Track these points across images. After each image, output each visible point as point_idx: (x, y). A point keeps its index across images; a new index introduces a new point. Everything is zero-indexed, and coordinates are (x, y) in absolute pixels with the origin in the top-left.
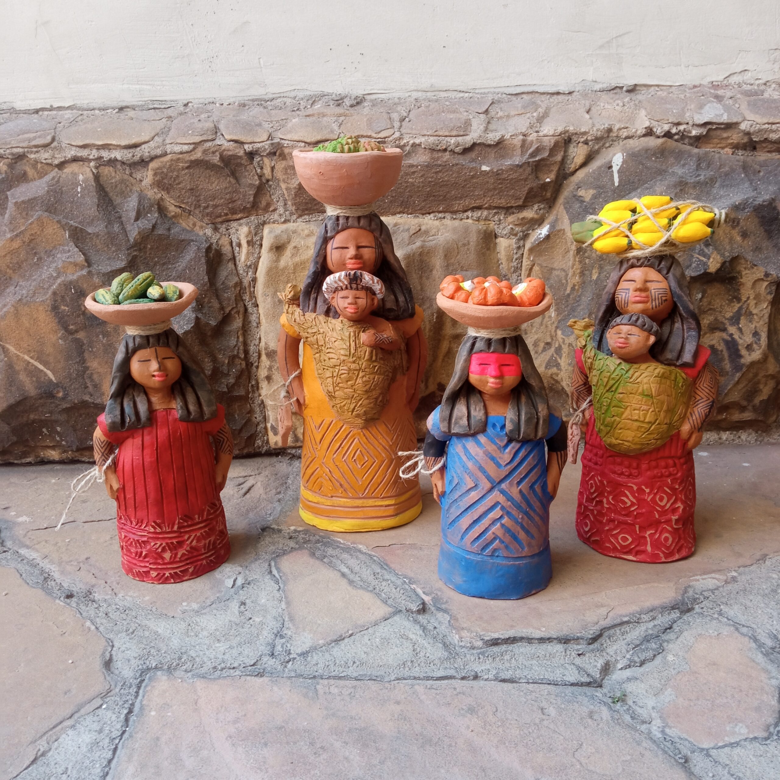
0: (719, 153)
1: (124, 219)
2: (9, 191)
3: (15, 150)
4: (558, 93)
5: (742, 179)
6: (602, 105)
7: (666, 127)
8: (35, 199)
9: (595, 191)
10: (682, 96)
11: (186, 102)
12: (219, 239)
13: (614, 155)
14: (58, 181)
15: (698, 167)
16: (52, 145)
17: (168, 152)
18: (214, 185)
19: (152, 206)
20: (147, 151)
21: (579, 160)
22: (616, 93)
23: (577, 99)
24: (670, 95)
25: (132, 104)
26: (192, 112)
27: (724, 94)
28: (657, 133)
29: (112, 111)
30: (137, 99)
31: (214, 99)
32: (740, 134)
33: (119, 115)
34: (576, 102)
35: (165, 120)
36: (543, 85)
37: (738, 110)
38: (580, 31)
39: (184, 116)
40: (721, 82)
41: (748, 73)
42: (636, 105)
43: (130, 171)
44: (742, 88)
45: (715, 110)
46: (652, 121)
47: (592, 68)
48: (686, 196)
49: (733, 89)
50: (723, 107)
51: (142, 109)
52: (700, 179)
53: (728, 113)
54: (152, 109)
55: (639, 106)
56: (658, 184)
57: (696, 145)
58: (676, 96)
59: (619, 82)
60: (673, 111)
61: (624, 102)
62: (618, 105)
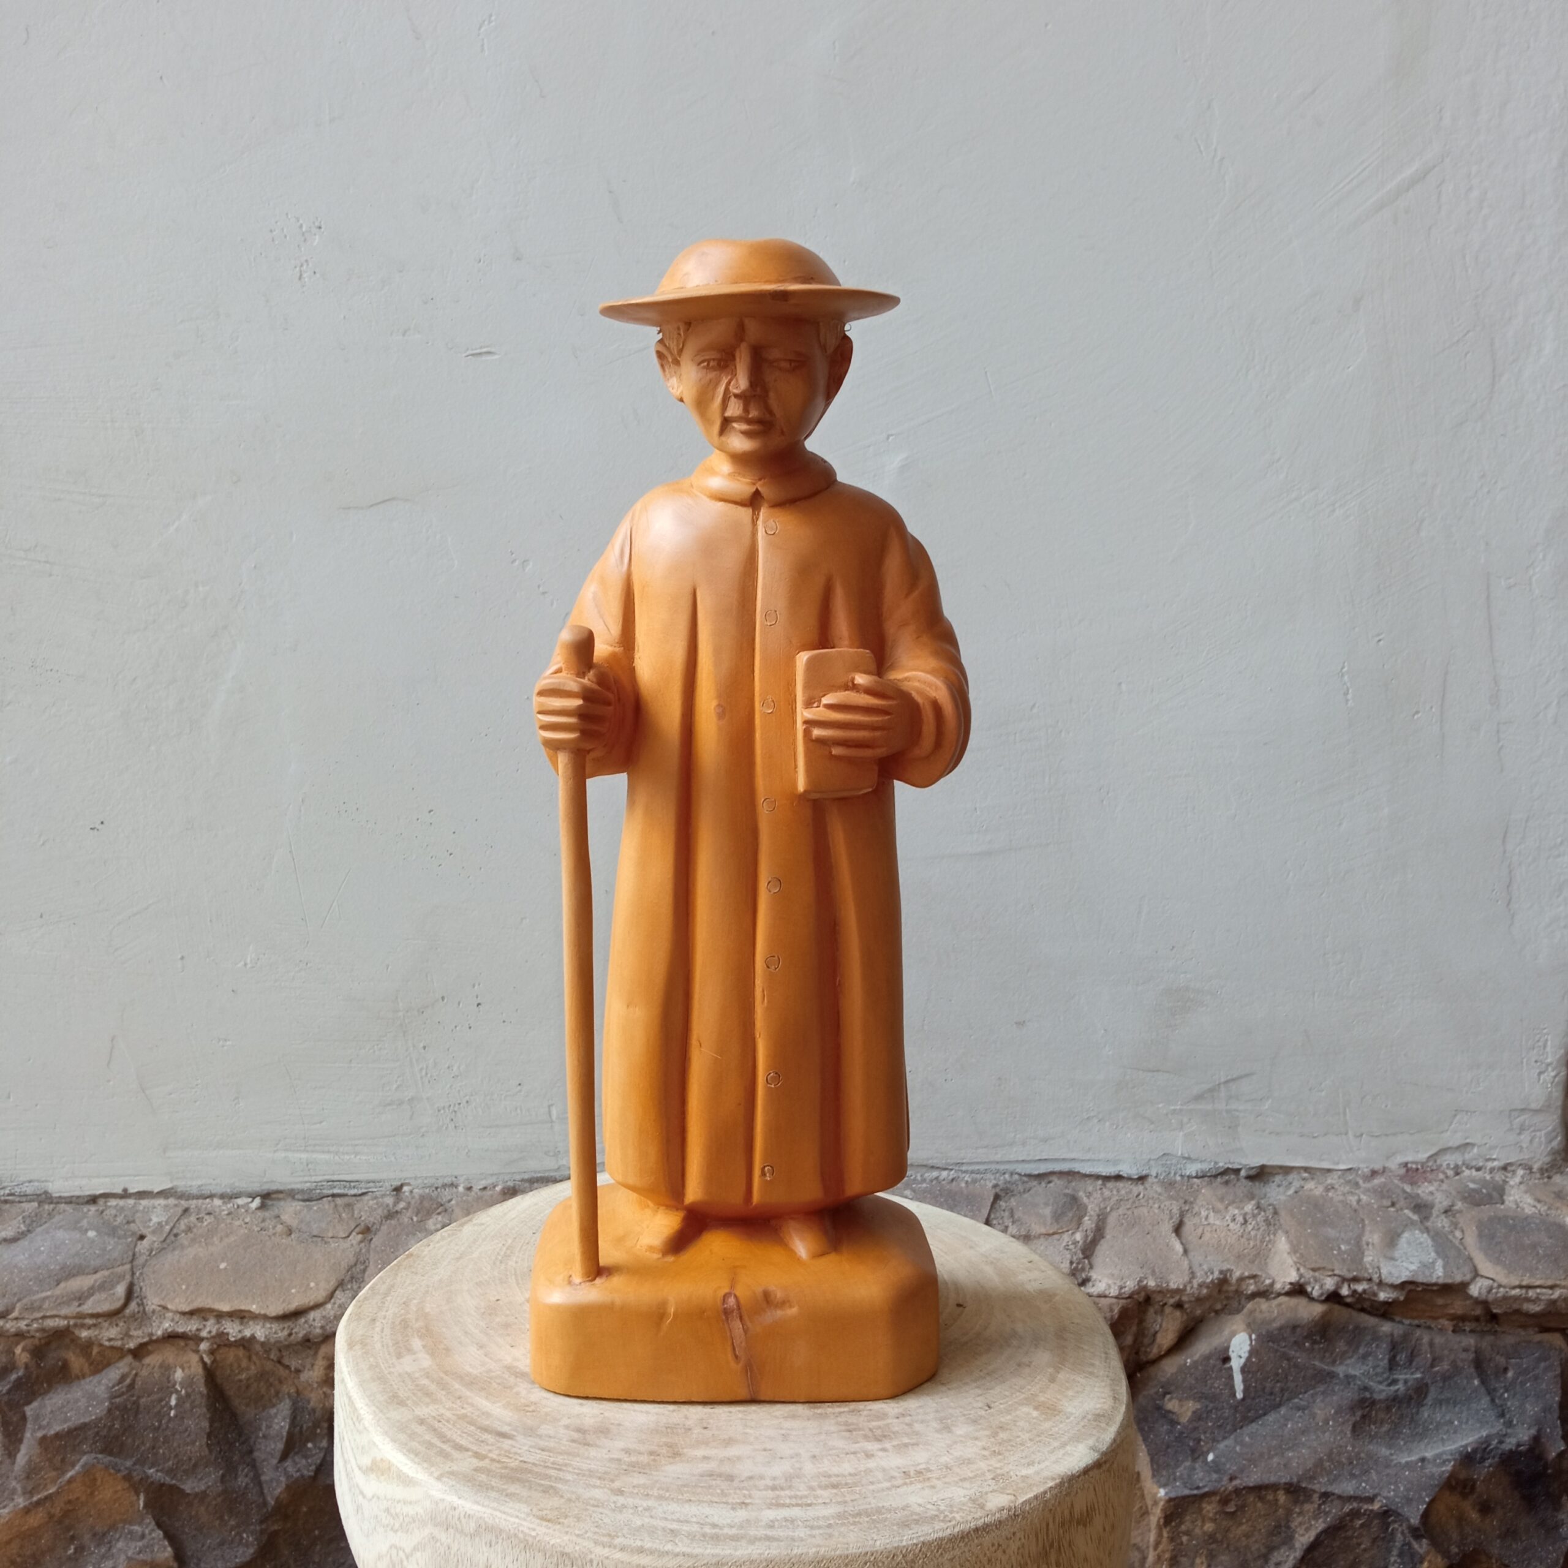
0: (1430, 1327)
1: (258, 1455)
2: (29, 1403)
3: (51, 1323)
4: (1118, 1177)
5: (1475, 1390)
6: (1204, 1213)
7: (1330, 1284)
8: (83, 1427)
9: (1198, 1406)
10: (1353, 1199)
11: (399, 1183)
13: (1233, 1334)
14: (131, 1386)
15: (1393, 1364)
16: (127, 1311)
20: (318, 1324)
21: (1166, 1338)
22: (1227, 1183)
23: (1156, 1196)
24: (1330, 1194)
25: (289, 1187)
26: (410, 1210)
27: (1430, 1198)
28: (1311, 1293)
29: (248, 1203)
30: (301, 1179)
31: (454, 1179)
32: (1468, 1302)
33: (264, 1220)
34: (1154, 1203)
35: (356, 1238)
36: (1089, 1160)
37: (1462, 1248)
38: (1158, 1071)
39: (393, 1222)
40: (1423, 1164)
41: (1472, 1149)
42: (1267, 1222)
43: (278, 1354)
44: (1462, 1175)
45: (1420, 1250)
46: (1302, 1270)
47: (1181, 1133)
48: (1373, 1427)
49: (1446, 1181)
50: (1433, 1239)
51: (309, 1197)
52: (1398, 1390)
53: (1444, 1260)
54: (330, 1198)
55: (1275, 1225)
56: (1318, 1400)
57: (1385, 1311)
58: (1341, 1198)
59: (1232, 1160)
60: (1340, 1248)
61: (1246, 1214)
62: (1234, 1220)
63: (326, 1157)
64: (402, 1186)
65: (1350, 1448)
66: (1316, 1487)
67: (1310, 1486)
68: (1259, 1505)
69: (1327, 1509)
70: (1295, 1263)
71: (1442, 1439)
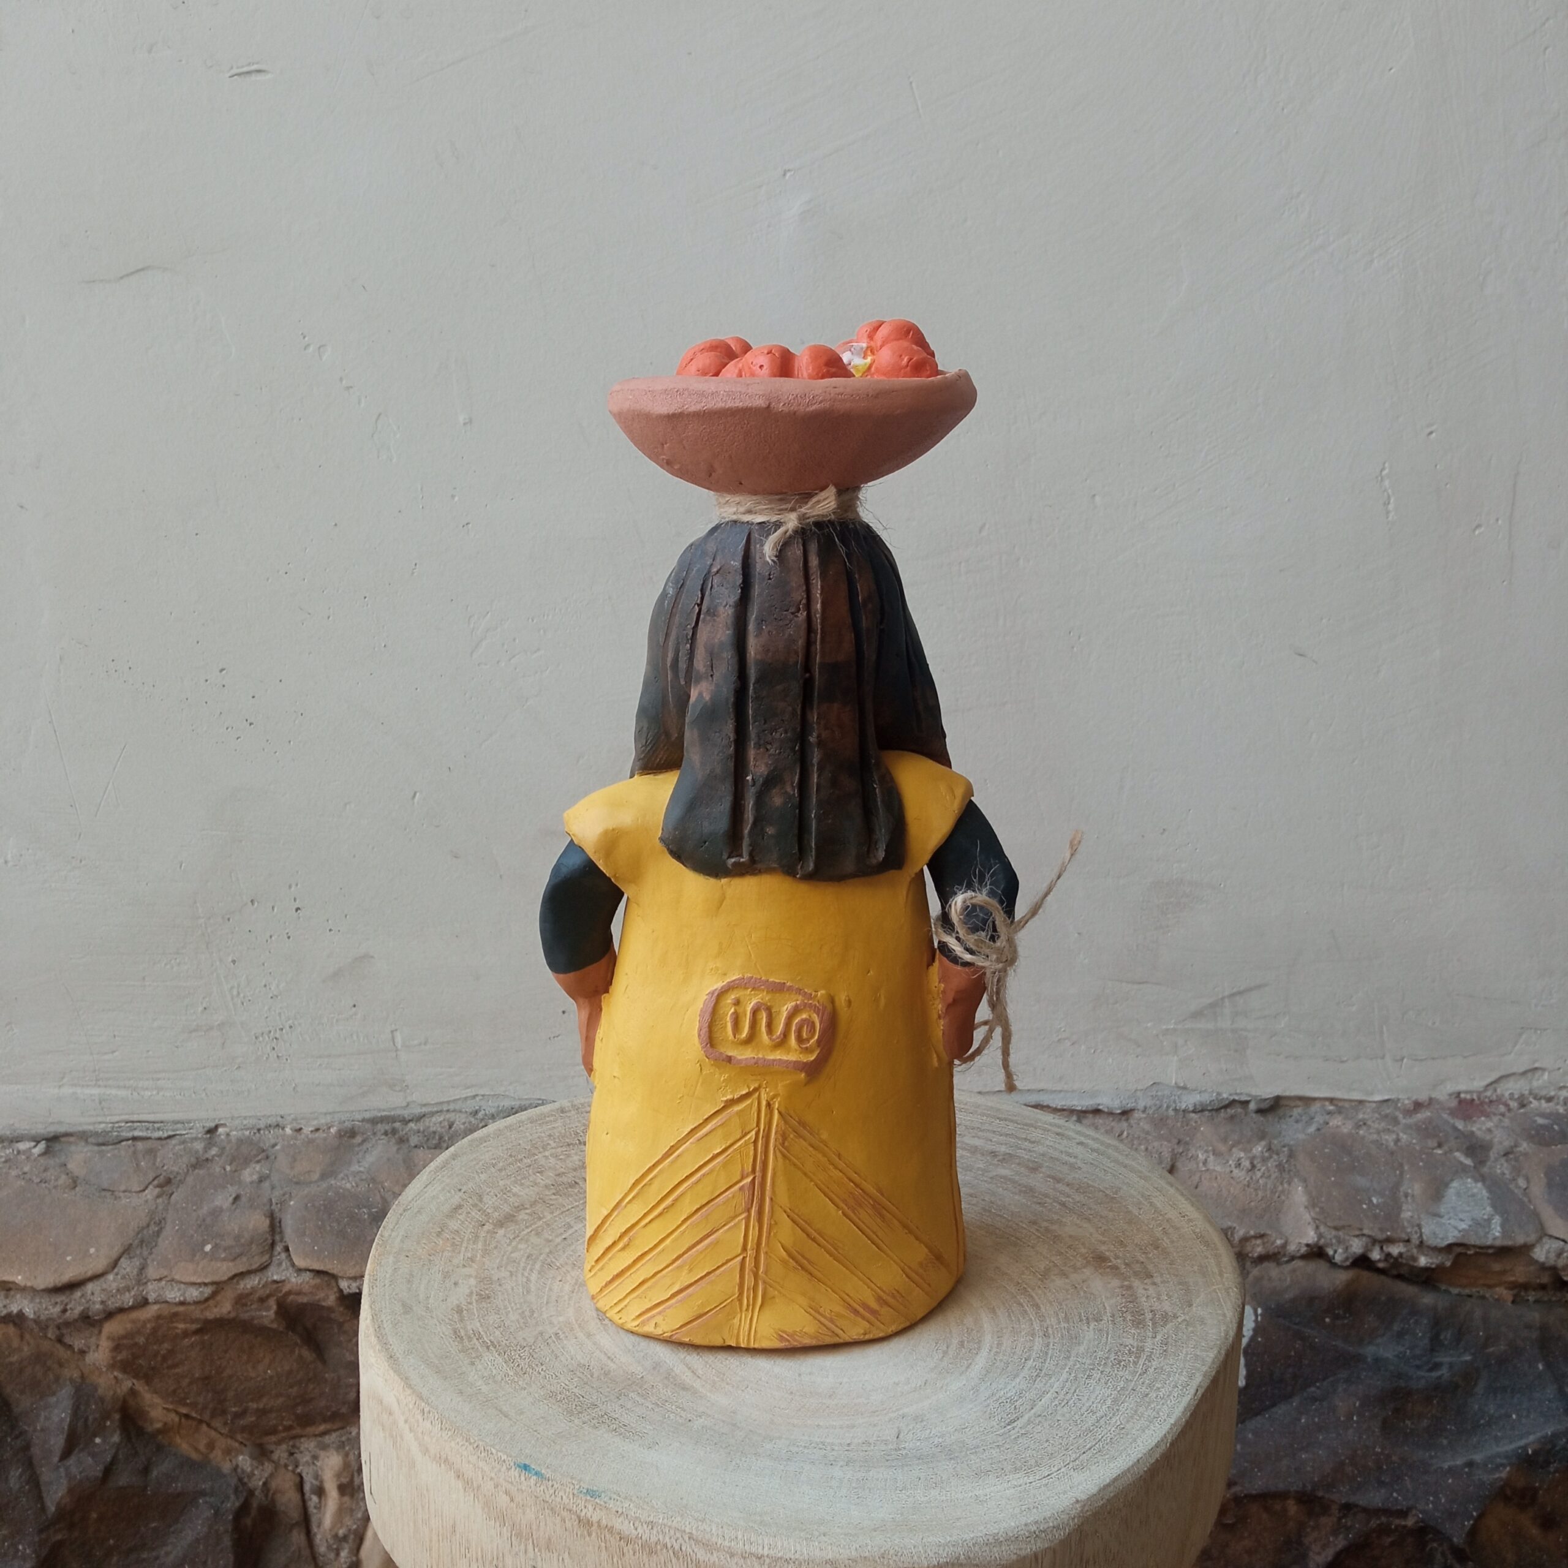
0: (1483, 1297)
1: (36, 1451)
4: (1097, 1112)
5: (1540, 1376)
6: (1201, 1157)
7: (1357, 1247)
10: (1389, 1139)
11: (213, 1125)
12: (271, 1475)
15: (1436, 1344)
17: (150, 1301)
18: (261, 1368)
19: (106, 1416)
20: (98, 1297)
23: (1143, 1135)
24: (1361, 1132)
25: (80, 1129)
26: (223, 1157)
27: (1488, 1137)
28: (1334, 1258)
29: (30, 1149)
30: (92, 1120)
31: (279, 1119)
32: (1532, 1268)
33: (45, 1170)
34: (1140, 1144)
35: (151, 1193)
36: (1060, 1091)
37: (1526, 1200)
38: (1146, 982)
39: (201, 1172)
40: (1479, 1093)
41: (1542, 1075)
42: (1280, 1167)
43: (58, 1332)
44: (1528, 1109)
45: (1472, 1204)
46: (1322, 1229)
47: (1176, 1058)
48: (1408, 1422)
49: (1508, 1114)
50: (1490, 1191)
51: (105, 1140)
52: (1440, 1377)
53: (1502, 1216)
54: (130, 1142)
55: (1290, 1171)
56: (1340, 1389)
57: (1427, 1279)
58: (1375, 1137)
59: (1238, 1091)
60: (1371, 1201)
61: (1254, 1157)
62: (1238, 1165)
63: (122, 1093)
64: (217, 1127)
65: (1378, 1450)
66: (1335, 1497)
67: (1327, 1496)
68: (1265, 1516)
69: (1349, 1524)
70: (1314, 1219)
71: (1496, 1437)
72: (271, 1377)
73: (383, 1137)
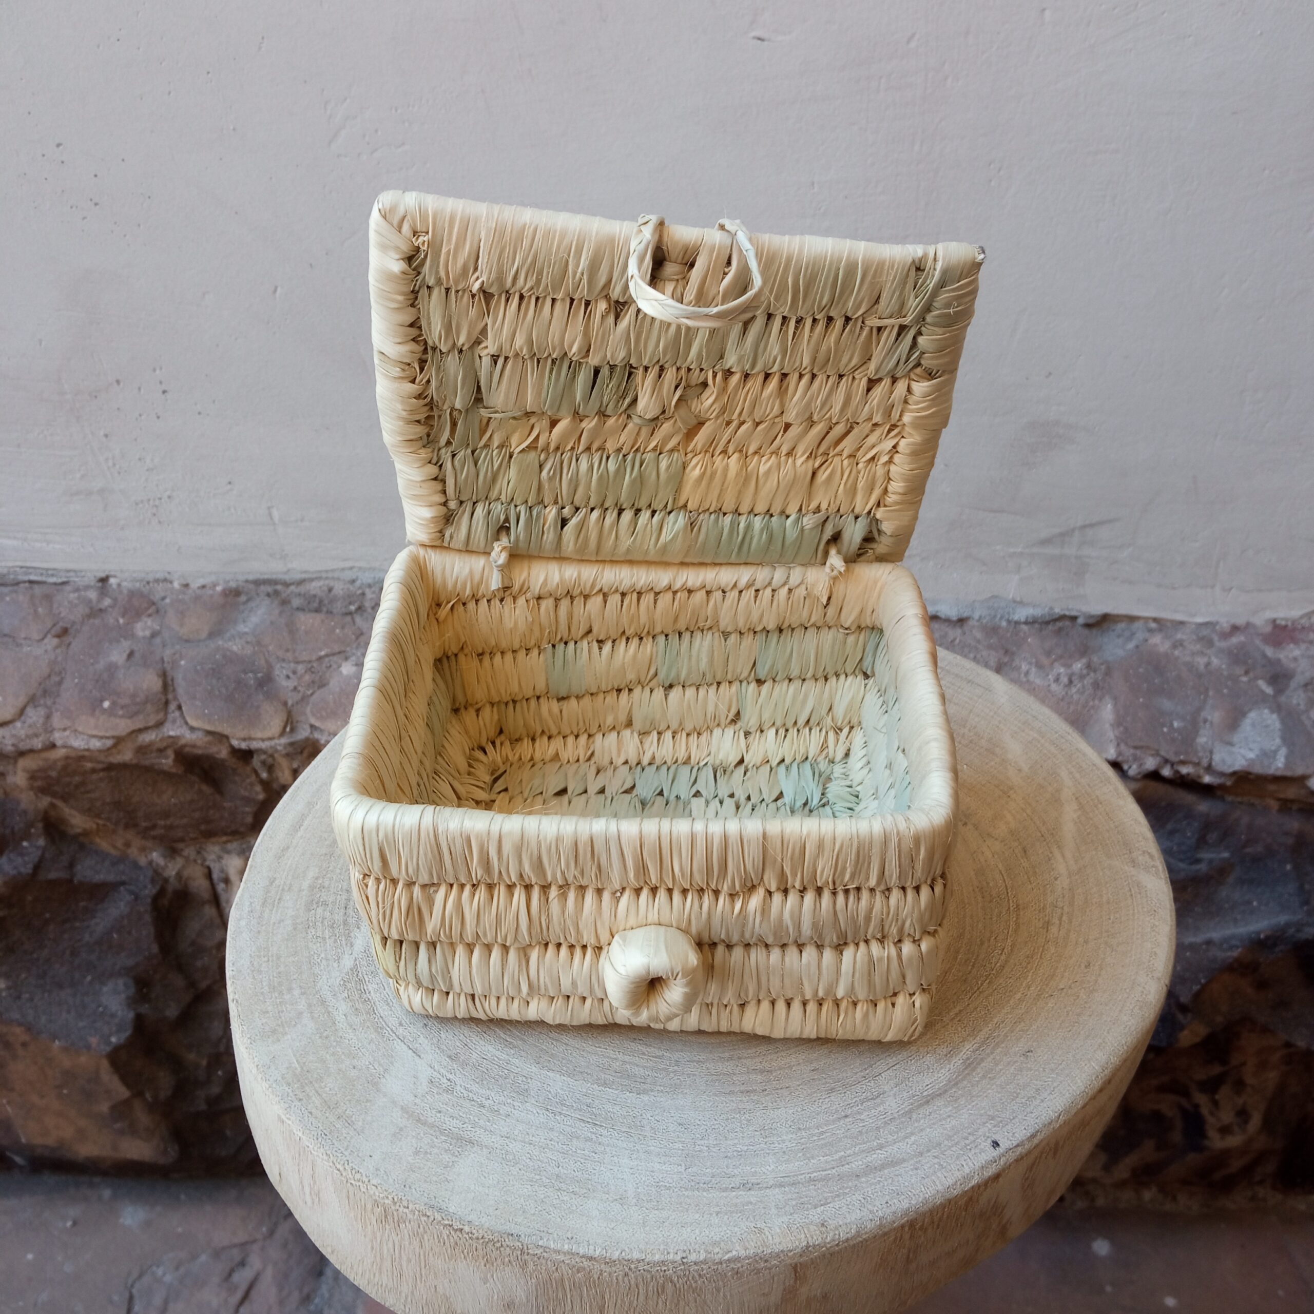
0: (1253, 805)
5: (1286, 874)
6: (1024, 667)
7: (1150, 764)
10: (1201, 661)
11: (103, 575)
12: (183, 867)
17: (59, 743)
18: (165, 797)
19: (31, 825)
22: (1060, 632)
23: (974, 643)
24: (1176, 653)
26: (116, 609)
27: (1292, 665)
28: (1128, 771)
31: (167, 575)
32: (1303, 792)
34: (970, 652)
35: (50, 642)
38: (1003, 511)
39: (97, 622)
40: (1293, 622)
42: (1096, 685)
45: (1264, 734)
46: (1123, 747)
47: (1017, 577)
50: (1283, 721)
51: (3, 582)
53: (1289, 748)
54: (27, 585)
55: (1103, 689)
57: (1207, 791)
58: (1188, 659)
59: (1070, 607)
60: (1172, 725)
61: (1072, 674)
62: (1057, 680)
63: (13, 542)
64: (108, 577)
70: (1115, 736)
71: (1235, 919)
72: (175, 805)
73: (266, 598)
